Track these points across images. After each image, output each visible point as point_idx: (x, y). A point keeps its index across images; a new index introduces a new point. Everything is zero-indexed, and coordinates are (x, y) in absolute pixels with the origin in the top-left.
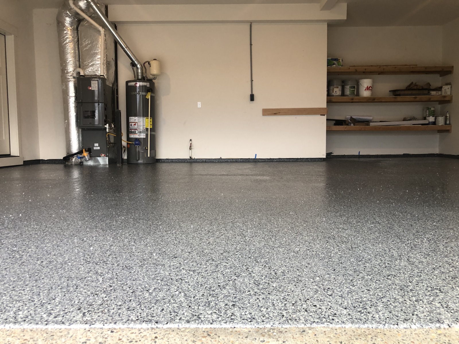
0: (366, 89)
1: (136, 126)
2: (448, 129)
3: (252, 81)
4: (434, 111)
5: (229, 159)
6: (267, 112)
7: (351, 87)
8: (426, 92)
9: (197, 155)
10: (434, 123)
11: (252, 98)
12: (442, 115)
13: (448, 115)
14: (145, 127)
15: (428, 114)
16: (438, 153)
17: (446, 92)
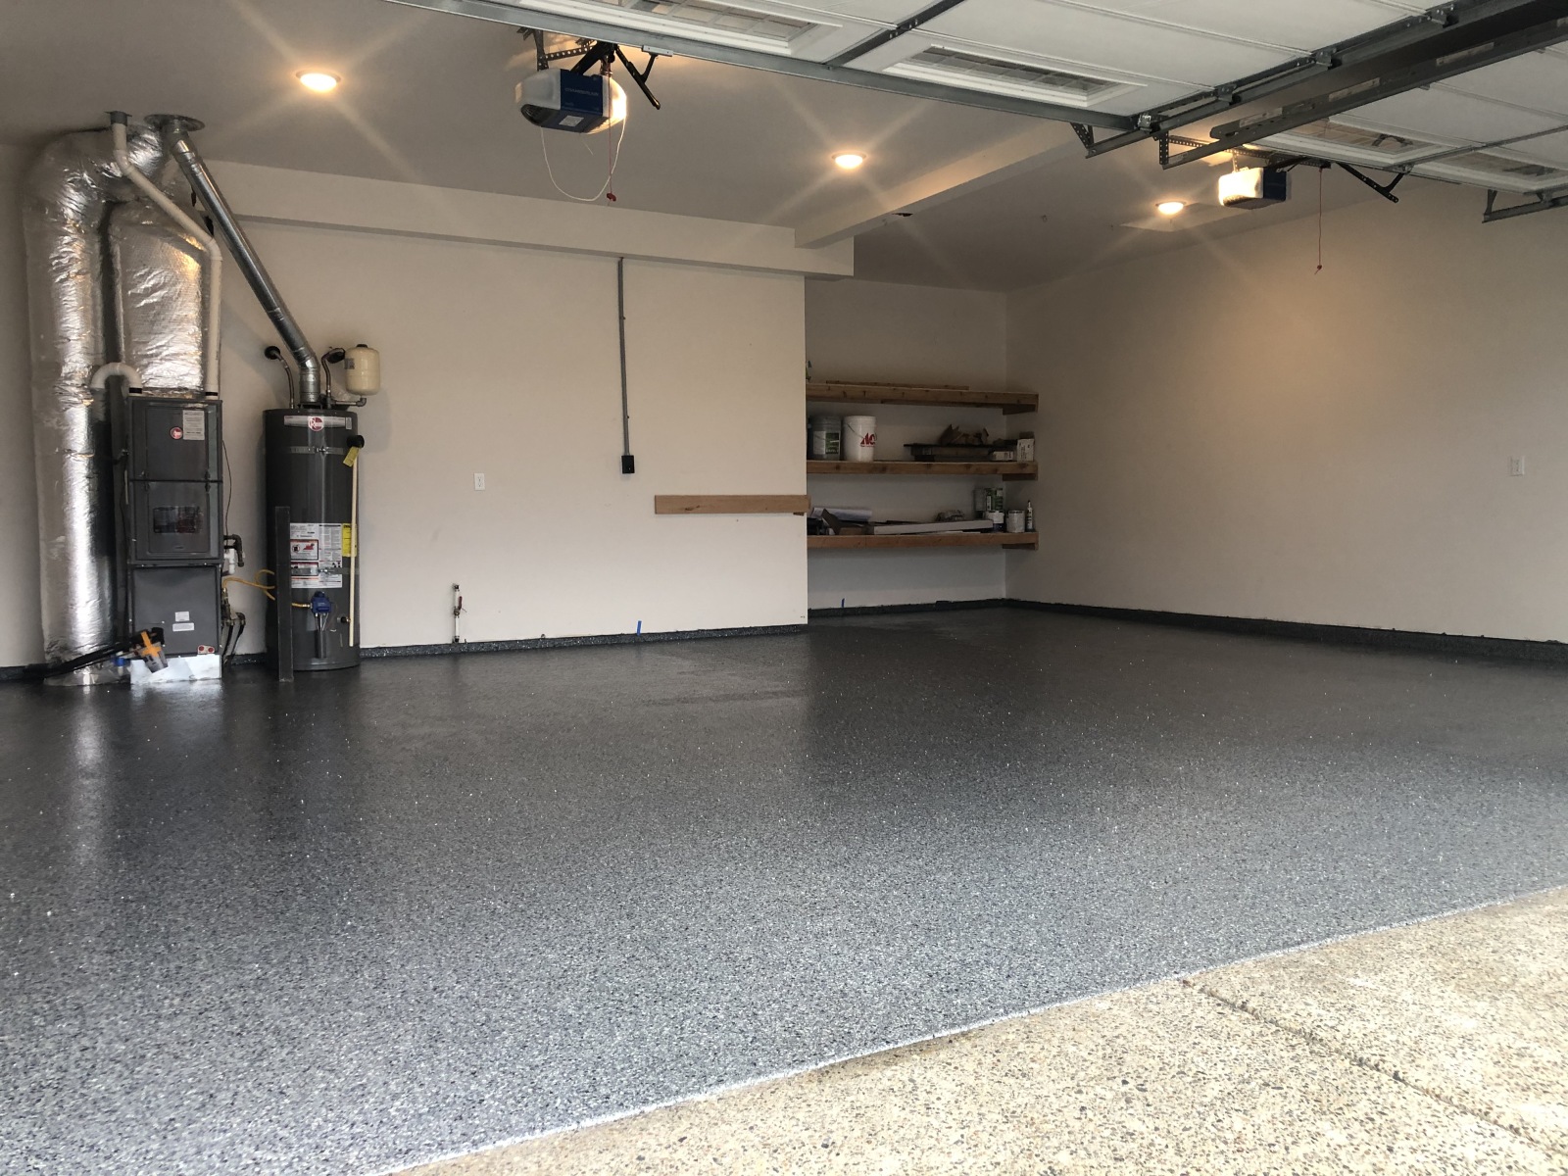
0: (863, 443)
1: (313, 554)
2: (1032, 541)
3: (626, 418)
4: (1001, 498)
5: (564, 639)
6: (667, 505)
7: (829, 436)
8: (985, 452)
9: (473, 631)
10: (1003, 527)
11: (628, 465)
12: (1020, 510)
13: (1030, 509)
14: (341, 554)
15: (989, 504)
16: (1004, 596)
17: (1024, 454)
